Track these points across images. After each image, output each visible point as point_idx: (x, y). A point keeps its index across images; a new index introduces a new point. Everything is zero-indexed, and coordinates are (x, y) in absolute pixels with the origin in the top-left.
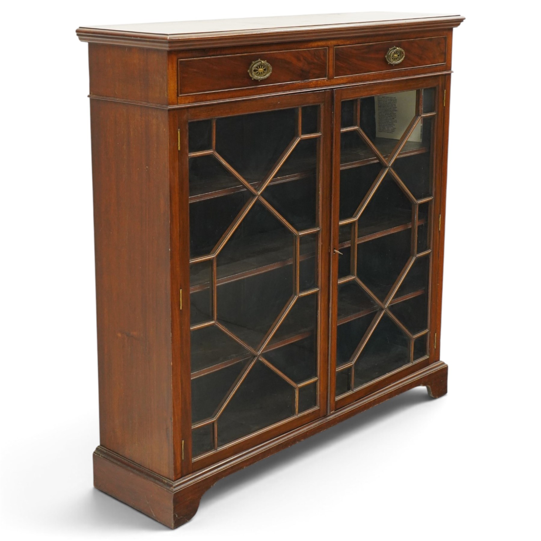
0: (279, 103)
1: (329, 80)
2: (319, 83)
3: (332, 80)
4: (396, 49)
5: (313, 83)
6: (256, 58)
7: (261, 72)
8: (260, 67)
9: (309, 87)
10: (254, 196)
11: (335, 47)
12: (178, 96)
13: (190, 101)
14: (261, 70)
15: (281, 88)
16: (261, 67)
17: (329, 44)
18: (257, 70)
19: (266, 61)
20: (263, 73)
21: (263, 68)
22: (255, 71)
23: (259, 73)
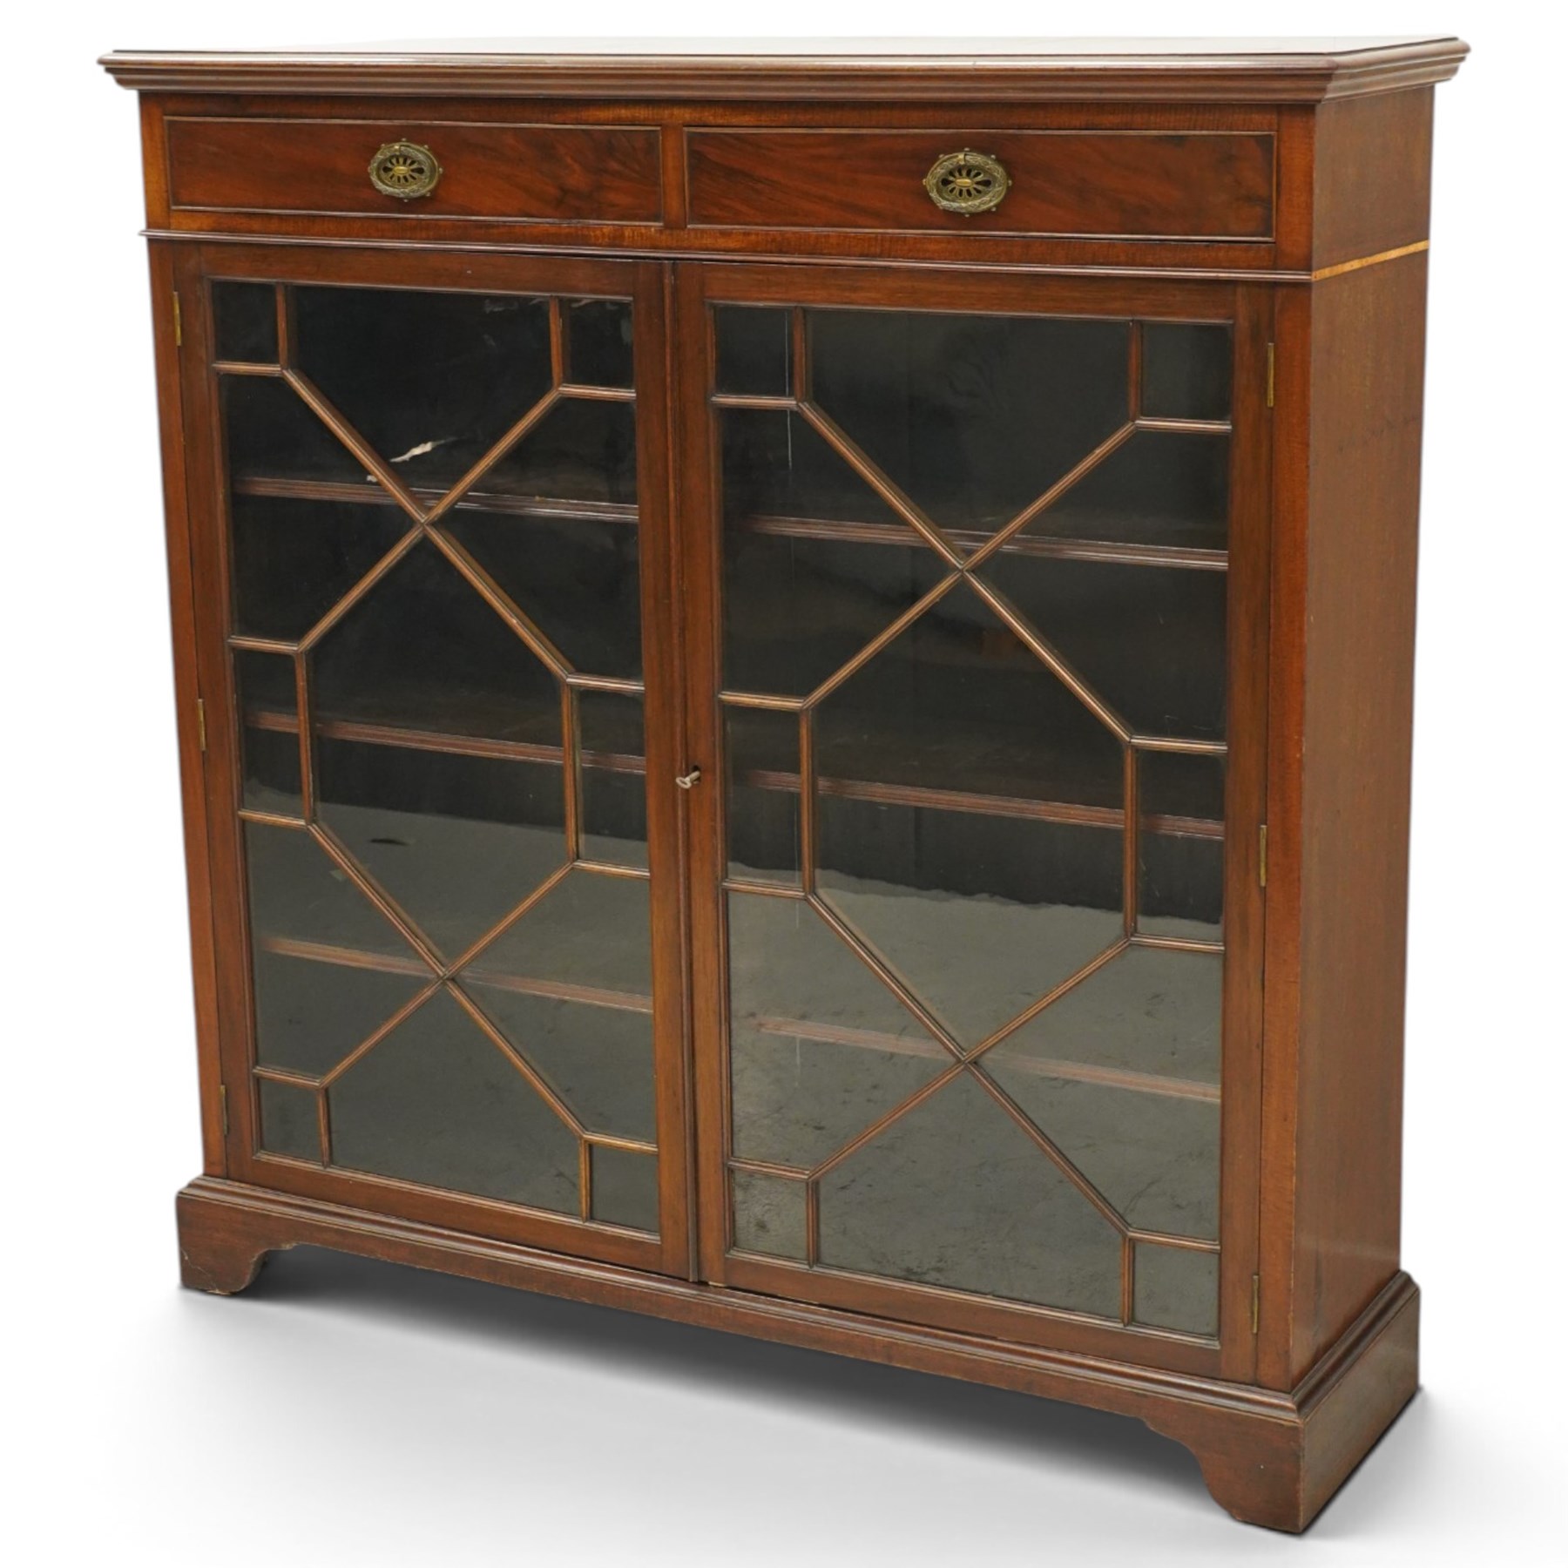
0: (469, 272)
1: (668, 232)
2: (627, 234)
3: (675, 232)
4: (955, 160)
5: (602, 231)
6: (394, 135)
7: (401, 176)
8: (398, 162)
9: (587, 243)
10: (408, 523)
11: (686, 129)
12: (169, 207)
13: (205, 227)
14: (401, 170)
15: (483, 231)
16: (401, 160)
17: (666, 116)
18: (390, 170)
19: (426, 146)
20: (410, 179)
21: (409, 162)
22: (387, 170)
23: (395, 179)
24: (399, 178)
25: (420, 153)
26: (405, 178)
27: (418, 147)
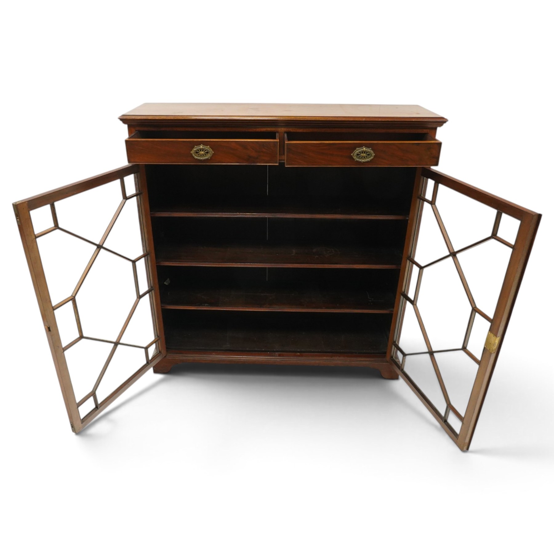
4: (361, 150)
6: (199, 143)
8: (200, 151)
14: (202, 153)
16: (202, 150)
18: (198, 153)
19: (208, 146)
20: (204, 155)
21: (204, 151)
22: (197, 153)
23: (200, 155)
24: (201, 155)
25: (208, 148)
26: (203, 155)
27: (206, 147)
